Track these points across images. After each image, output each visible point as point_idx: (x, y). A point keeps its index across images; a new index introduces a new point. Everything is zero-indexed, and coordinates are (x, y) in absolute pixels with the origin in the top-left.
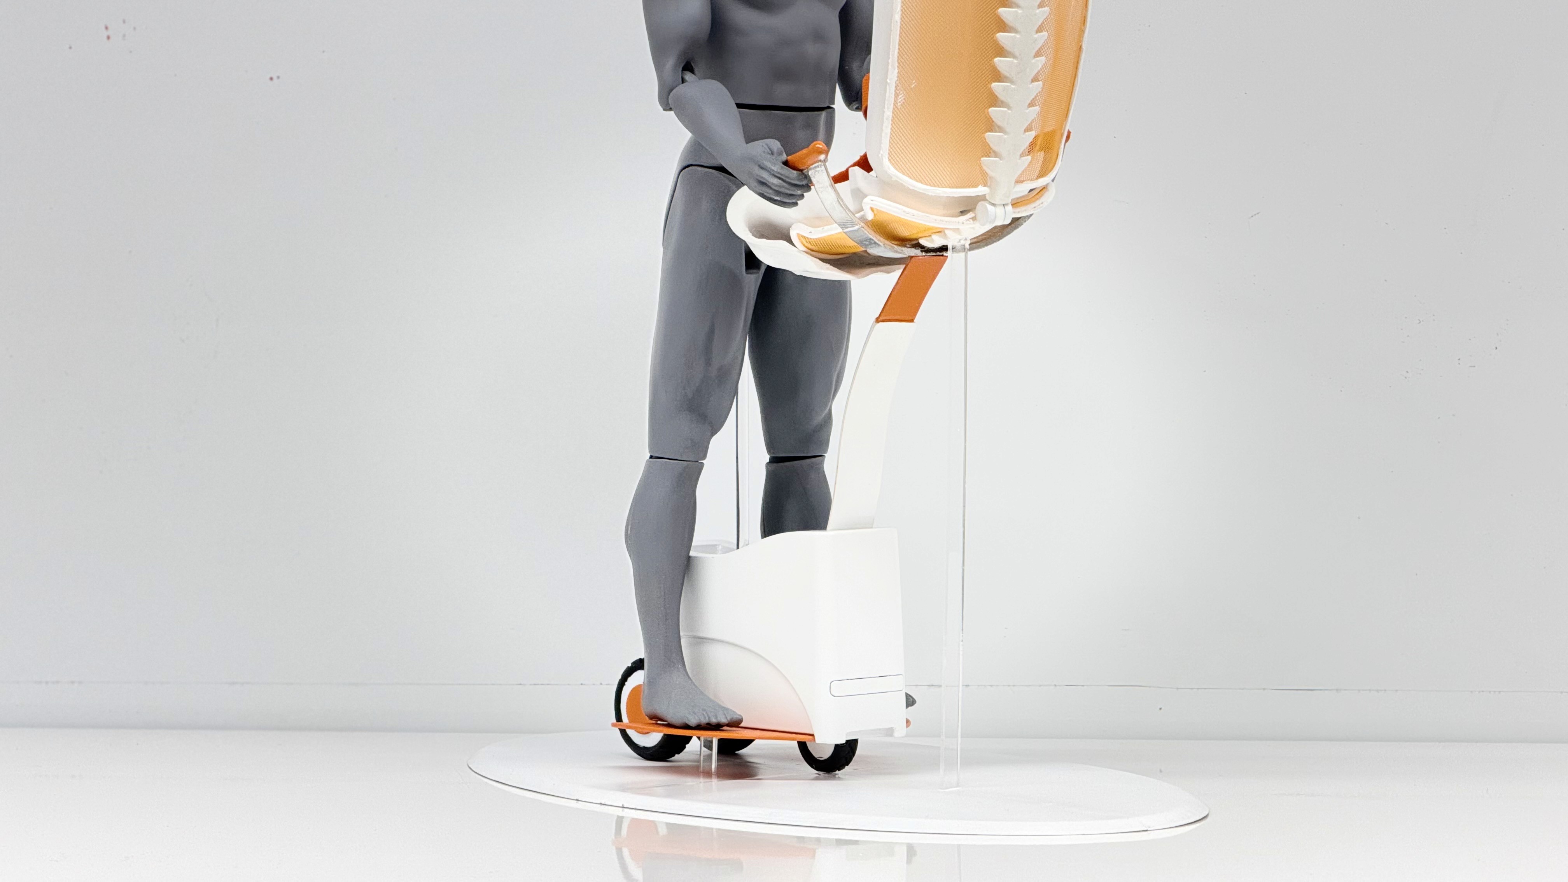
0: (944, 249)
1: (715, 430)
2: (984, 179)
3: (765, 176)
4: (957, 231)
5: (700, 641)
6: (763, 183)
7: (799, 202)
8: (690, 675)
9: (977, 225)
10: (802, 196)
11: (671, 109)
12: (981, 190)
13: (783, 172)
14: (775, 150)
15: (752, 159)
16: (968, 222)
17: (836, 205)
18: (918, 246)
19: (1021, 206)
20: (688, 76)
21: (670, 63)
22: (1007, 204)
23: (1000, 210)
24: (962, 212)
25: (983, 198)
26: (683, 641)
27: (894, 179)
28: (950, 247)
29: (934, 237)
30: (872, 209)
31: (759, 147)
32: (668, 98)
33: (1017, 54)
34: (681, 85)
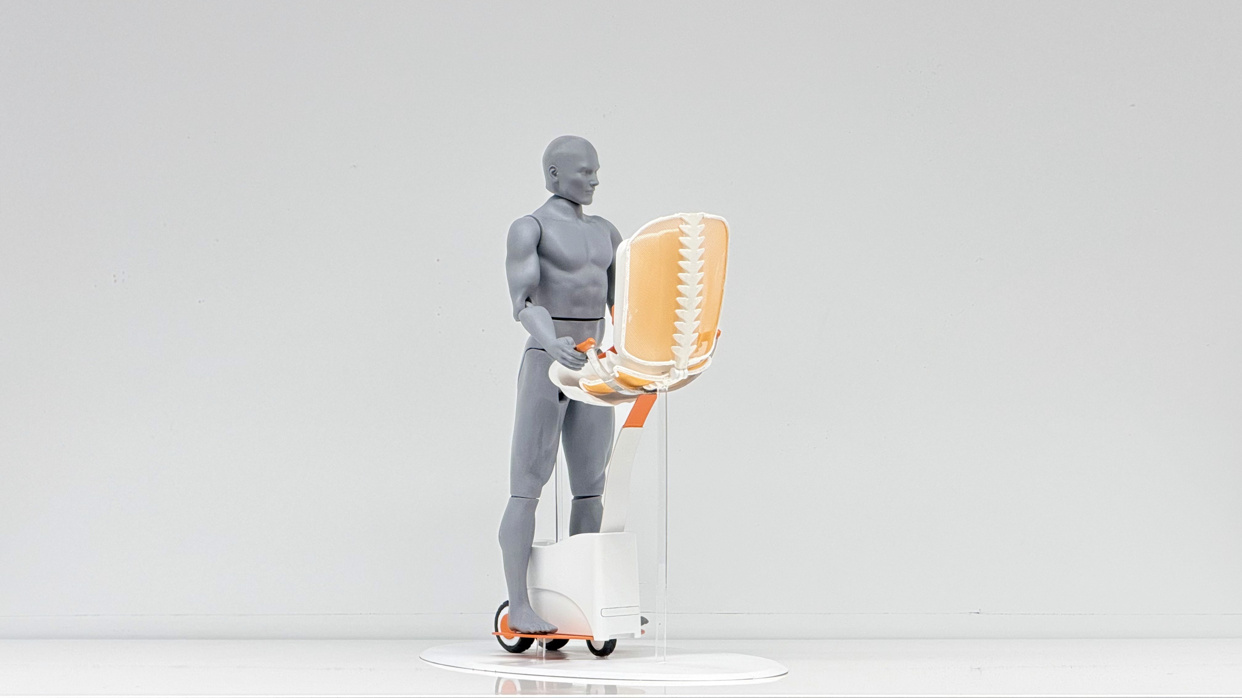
0: (655, 391)
1: (544, 483)
2: (673, 357)
3: (565, 355)
4: (661, 382)
5: (537, 591)
6: (564, 359)
7: (582, 368)
8: (532, 607)
9: (670, 379)
10: (583, 365)
11: (519, 321)
12: (672, 362)
13: (574, 353)
14: (570, 343)
15: (558, 347)
16: (666, 378)
17: (600, 369)
18: (643, 389)
19: (693, 369)
20: (528, 304)
21: (519, 297)
22: (685, 369)
23: (682, 372)
24: (663, 373)
25: (673, 366)
26: (529, 592)
27: (628, 357)
28: (658, 390)
29: (650, 385)
30: (618, 372)
31: (562, 341)
32: (518, 315)
33: (687, 295)
34: (525, 309)
